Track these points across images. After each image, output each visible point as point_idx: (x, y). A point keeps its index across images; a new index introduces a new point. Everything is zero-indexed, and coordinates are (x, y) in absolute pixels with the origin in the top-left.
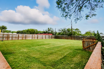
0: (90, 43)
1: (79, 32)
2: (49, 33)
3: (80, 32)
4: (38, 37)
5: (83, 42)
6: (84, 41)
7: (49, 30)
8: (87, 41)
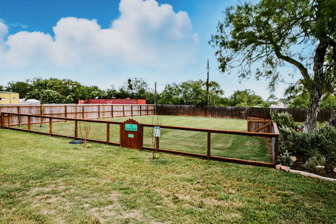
0: (260, 125)
1: (217, 92)
2: (132, 97)
3: (221, 92)
4: (112, 112)
5: (249, 123)
6: (252, 120)
7: (130, 87)
8: (256, 121)
